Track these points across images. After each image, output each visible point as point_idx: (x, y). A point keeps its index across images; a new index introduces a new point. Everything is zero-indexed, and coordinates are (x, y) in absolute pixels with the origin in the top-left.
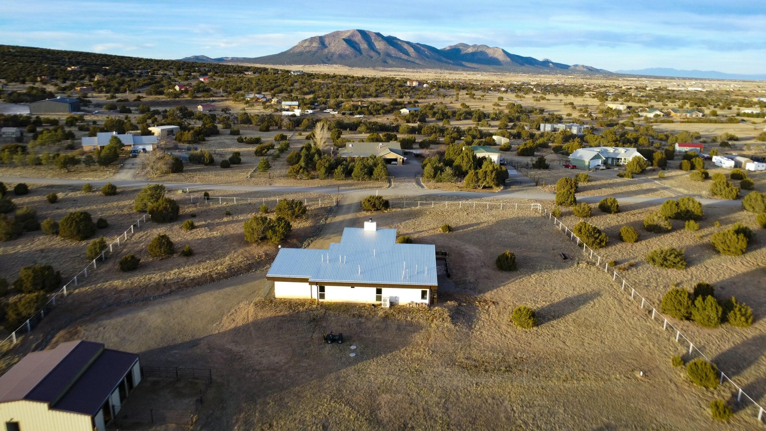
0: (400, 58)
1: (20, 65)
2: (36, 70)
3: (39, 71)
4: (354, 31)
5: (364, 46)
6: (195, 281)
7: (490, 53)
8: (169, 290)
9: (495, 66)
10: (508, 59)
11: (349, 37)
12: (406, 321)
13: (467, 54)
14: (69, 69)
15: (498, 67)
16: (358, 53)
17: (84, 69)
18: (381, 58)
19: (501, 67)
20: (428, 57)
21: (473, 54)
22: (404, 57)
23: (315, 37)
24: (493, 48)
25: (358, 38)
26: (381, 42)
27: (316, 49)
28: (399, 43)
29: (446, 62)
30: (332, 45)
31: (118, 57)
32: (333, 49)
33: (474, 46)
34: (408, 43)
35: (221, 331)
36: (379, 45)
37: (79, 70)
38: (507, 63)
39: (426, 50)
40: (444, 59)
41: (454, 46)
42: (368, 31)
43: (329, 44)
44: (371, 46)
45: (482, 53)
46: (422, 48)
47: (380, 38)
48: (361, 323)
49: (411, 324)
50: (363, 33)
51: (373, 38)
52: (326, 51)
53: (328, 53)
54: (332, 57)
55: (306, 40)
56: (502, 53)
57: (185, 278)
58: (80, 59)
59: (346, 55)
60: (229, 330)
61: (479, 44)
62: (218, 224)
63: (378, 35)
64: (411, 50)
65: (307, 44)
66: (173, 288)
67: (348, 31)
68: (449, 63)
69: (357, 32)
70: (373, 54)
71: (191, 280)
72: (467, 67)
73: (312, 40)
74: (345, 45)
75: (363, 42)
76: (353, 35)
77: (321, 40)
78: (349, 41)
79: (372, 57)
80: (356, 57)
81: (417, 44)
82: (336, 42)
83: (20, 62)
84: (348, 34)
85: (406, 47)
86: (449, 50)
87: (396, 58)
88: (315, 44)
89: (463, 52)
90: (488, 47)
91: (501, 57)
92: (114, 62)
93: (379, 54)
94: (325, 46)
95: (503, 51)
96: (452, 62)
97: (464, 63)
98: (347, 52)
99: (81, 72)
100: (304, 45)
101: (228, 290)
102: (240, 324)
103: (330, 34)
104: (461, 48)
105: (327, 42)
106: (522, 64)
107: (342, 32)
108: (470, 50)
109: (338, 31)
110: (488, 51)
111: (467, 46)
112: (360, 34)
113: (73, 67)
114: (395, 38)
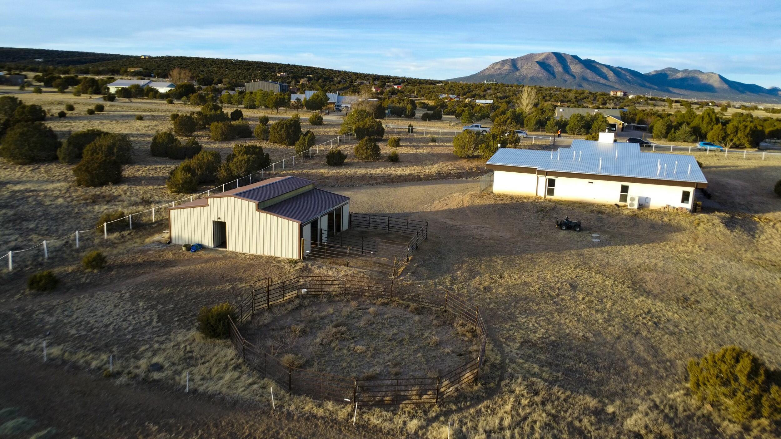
0: (597, 83)
1: (239, 71)
2: (251, 75)
3: (253, 76)
4: (549, 53)
5: (558, 69)
6: (402, 178)
7: (703, 79)
8: (374, 182)
9: (709, 93)
10: (726, 86)
11: (543, 59)
12: (663, 222)
13: (675, 80)
14: (279, 75)
15: (712, 94)
16: (551, 76)
17: (291, 75)
18: (576, 81)
19: (715, 94)
20: (629, 82)
21: (683, 80)
22: (603, 81)
23: (507, 60)
24: (708, 74)
25: (553, 61)
26: (578, 66)
27: (508, 71)
28: (598, 66)
29: (650, 88)
30: (525, 67)
31: (321, 69)
32: (526, 72)
33: (685, 71)
34: (608, 67)
35: (433, 210)
36: (575, 68)
37: (287, 75)
38: (724, 90)
39: (627, 74)
40: (648, 84)
41: (661, 70)
42: (565, 54)
43: (522, 67)
44: (566, 69)
45: (693, 79)
46: (623, 72)
47: (577, 61)
48: (601, 218)
49: (669, 225)
50: (559, 57)
51: (569, 61)
52: (518, 73)
53: (520, 76)
54: (523, 80)
55: (497, 63)
56: (719, 79)
57: (391, 174)
58: (288, 69)
59: (538, 78)
60: (443, 211)
61: (690, 69)
62: (423, 146)
63: (575, 57)
64: (610, 74)
65: (498, 67)
66: (379, 181)
67: (542, 53)
68: (654, 89)
69: (552, 55)
70: (567, 77)
71: (398, 176)
72: (674, 93)
73: (504, 62)
74: (538, 67)
75: (558, 65)
76: (547, 57)
77: (514, 63)
78: (543, 64)
79: (566, 81)
80: (548, 80)
81: (618, 67)
82: (529, 65)
83: (239, 69)
84: (542, 57)
85: (605, 70)
86: (654, 75)
87: (593, 82)
88: (506, 67)
89: (670, 78)
90: (701, 72)
91: (716, 83)
92: (317, 73)
93: (574, 77)
94: (517, 69)
95: (721, 77)
96: (656, 87)
97: (671, 89)
98: (540, 75)
99: (288, 77)
100: (495, 68)
101: (438, 186)
102: (455, 207)
103: (523, 57)
104: (668, 72)
105: (519, 65)
106: (742, 92)
107: (536, 55)
108: (680, 75)
109: (532, 54)
110: (700, 77)
111: (676, 71)
112: (554, 57)
113: (282, 73)
114: (593, 62)
